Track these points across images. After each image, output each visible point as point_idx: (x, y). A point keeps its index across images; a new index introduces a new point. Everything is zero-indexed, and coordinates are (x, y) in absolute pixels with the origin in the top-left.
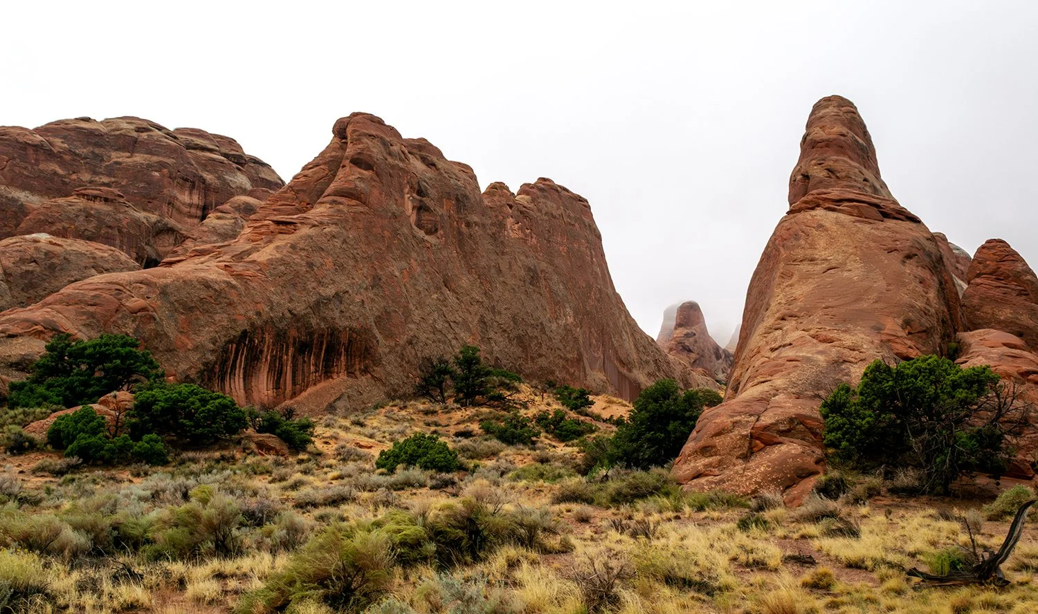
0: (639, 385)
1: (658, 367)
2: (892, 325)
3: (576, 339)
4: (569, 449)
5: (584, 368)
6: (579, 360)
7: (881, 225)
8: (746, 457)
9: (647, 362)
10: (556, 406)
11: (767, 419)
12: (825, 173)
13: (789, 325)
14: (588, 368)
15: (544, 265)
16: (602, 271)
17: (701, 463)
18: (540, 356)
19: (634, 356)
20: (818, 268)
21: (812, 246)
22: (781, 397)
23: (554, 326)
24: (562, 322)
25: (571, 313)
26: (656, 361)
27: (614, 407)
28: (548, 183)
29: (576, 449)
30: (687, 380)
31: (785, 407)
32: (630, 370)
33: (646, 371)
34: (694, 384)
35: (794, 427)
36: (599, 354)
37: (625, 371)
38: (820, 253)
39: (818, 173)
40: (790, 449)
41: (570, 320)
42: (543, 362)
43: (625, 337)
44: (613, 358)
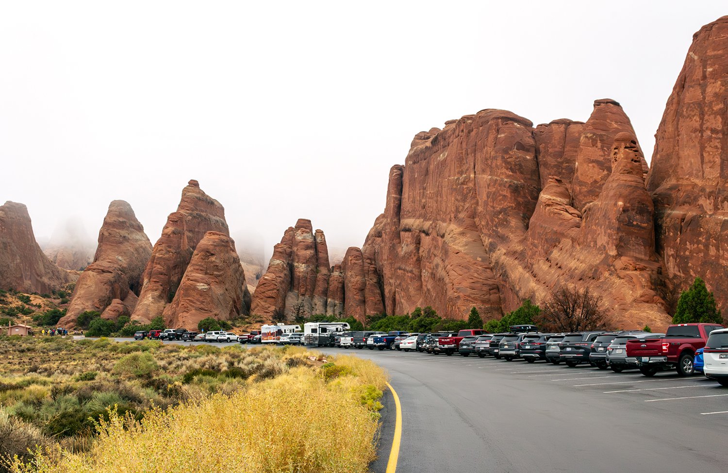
0: (45, 284)
1: (54, 274)
2: (96, 301)
3: (20, 269)
4: (28, 318)
5: (23, 280)
6: (21, 277)
7: (102, 275)
8: (66, 325)
9: (49, 273)
10: (20, 303)
11: (69, 320)
12: (108, 234)
13: (79, 300)
14: (24, 279)
15: (9, 240)
16: (31, 237)
17: (60, 325)
18: (7, 278)
19: (43, 271)
20: (87, 287)
21: (87, 282)
22: (72, 316)
23: (12, 265)
24: (15, 262)
25: (19, 258)
26: (52, 272)
27: (37, 300)
28: (10, 204)
29: (30, 317)
30: (67, 279)
31: (73, 317)
32: (41, 278)
33: (48, 277)
34: (70, 280)
35: (73, 321)
36: (29, 273)
37: (39, 278)
38: (88, 283)
39: (106, 234)
40: (71, 324)
41: (18, 261)
42: (8, 280)
43: (40, 263)
44: (34, 274)
